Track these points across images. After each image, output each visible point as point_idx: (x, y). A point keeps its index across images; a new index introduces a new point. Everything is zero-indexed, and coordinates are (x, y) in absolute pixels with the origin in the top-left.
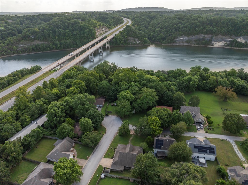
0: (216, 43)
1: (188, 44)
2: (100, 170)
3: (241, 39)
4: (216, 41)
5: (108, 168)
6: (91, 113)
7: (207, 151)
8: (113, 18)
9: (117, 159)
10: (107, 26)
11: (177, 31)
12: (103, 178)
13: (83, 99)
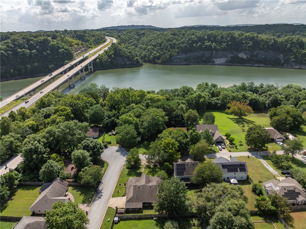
0: (217, 60)
1: (187, 62)
2: (111, 213)
3: (242, 54)
4: (217, 58)
5: (122, 208)
6: (86, 143)
7: (237, 169)
8: (93, 36)
9: (131, 194)
10: (87, 45)
11: (173, 49)
12: (117, 222)
13: (72, 127)
